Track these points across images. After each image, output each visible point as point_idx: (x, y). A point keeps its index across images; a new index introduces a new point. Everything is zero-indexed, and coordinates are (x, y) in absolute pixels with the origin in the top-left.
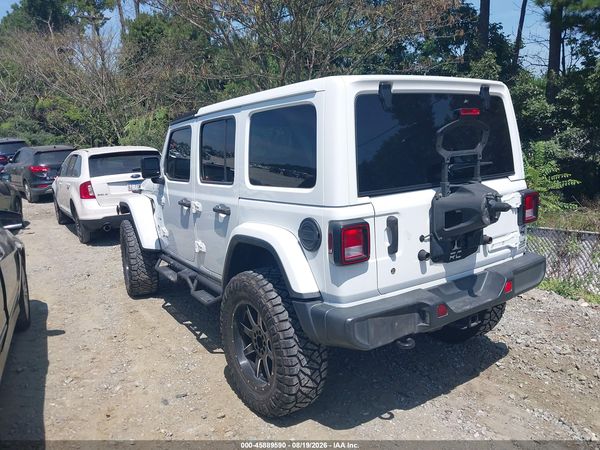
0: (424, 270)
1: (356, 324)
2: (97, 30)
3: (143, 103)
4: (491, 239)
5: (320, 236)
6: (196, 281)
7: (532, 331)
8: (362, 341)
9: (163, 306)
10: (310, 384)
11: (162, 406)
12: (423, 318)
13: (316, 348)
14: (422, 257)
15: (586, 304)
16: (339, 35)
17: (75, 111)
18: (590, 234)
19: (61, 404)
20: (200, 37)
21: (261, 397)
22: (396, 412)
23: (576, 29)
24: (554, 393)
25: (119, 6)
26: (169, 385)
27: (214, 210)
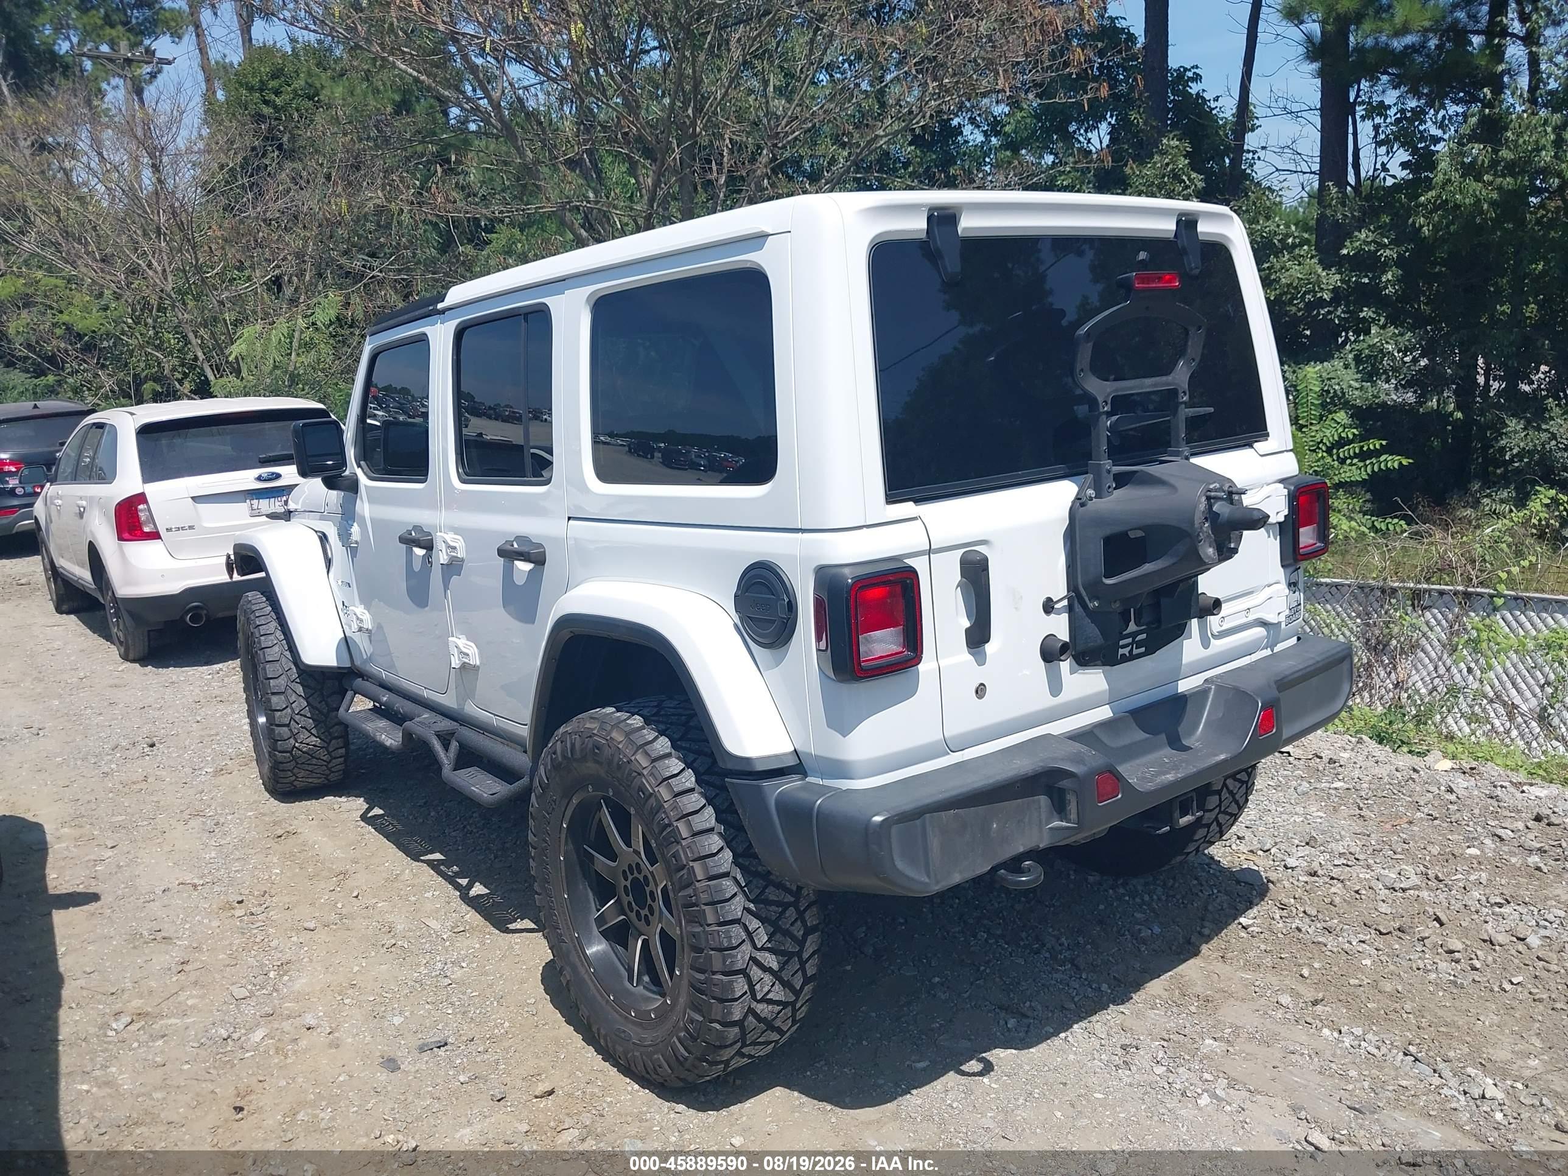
0: (1055, 686)
1: (894, 830)
2: (139, 92)
3: (276, 284)
4: (1217, 604)
5: (792, 607)
6: (454, 745)
7: (1320, 838)
8: (910, 872)
9: (364, 817)
10: (778, 993)
11: (382, 1076)
12: (1060, 808)
13: (790, 899)
14: (1051, 653)
15: (1447, 764)
16: (789, 101)
17: (86, 309)
18: (1441, 593)
19: (107, 1084)
20: (420, 108)
21: (648, 1037)
22: (998, 1055)
23: (1385, 78)
24: (1388, 987)
25: (197, 26)
26: (397, 1020)
27: (501, 553)
